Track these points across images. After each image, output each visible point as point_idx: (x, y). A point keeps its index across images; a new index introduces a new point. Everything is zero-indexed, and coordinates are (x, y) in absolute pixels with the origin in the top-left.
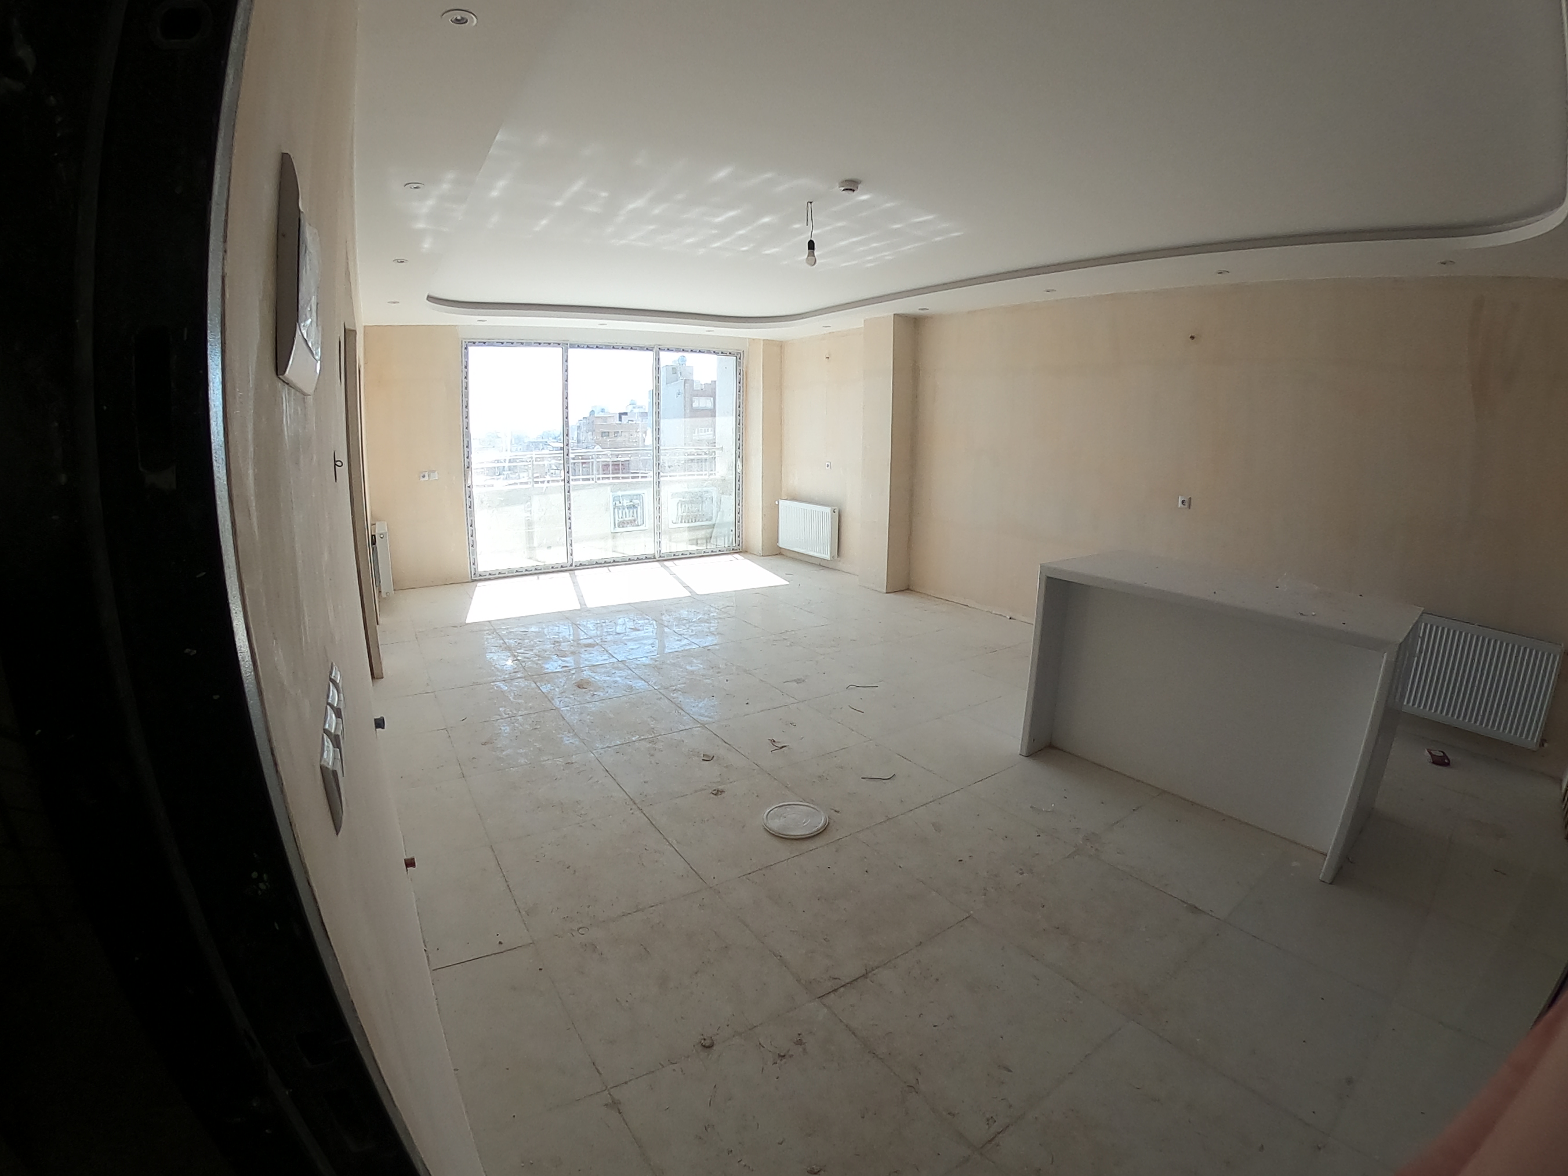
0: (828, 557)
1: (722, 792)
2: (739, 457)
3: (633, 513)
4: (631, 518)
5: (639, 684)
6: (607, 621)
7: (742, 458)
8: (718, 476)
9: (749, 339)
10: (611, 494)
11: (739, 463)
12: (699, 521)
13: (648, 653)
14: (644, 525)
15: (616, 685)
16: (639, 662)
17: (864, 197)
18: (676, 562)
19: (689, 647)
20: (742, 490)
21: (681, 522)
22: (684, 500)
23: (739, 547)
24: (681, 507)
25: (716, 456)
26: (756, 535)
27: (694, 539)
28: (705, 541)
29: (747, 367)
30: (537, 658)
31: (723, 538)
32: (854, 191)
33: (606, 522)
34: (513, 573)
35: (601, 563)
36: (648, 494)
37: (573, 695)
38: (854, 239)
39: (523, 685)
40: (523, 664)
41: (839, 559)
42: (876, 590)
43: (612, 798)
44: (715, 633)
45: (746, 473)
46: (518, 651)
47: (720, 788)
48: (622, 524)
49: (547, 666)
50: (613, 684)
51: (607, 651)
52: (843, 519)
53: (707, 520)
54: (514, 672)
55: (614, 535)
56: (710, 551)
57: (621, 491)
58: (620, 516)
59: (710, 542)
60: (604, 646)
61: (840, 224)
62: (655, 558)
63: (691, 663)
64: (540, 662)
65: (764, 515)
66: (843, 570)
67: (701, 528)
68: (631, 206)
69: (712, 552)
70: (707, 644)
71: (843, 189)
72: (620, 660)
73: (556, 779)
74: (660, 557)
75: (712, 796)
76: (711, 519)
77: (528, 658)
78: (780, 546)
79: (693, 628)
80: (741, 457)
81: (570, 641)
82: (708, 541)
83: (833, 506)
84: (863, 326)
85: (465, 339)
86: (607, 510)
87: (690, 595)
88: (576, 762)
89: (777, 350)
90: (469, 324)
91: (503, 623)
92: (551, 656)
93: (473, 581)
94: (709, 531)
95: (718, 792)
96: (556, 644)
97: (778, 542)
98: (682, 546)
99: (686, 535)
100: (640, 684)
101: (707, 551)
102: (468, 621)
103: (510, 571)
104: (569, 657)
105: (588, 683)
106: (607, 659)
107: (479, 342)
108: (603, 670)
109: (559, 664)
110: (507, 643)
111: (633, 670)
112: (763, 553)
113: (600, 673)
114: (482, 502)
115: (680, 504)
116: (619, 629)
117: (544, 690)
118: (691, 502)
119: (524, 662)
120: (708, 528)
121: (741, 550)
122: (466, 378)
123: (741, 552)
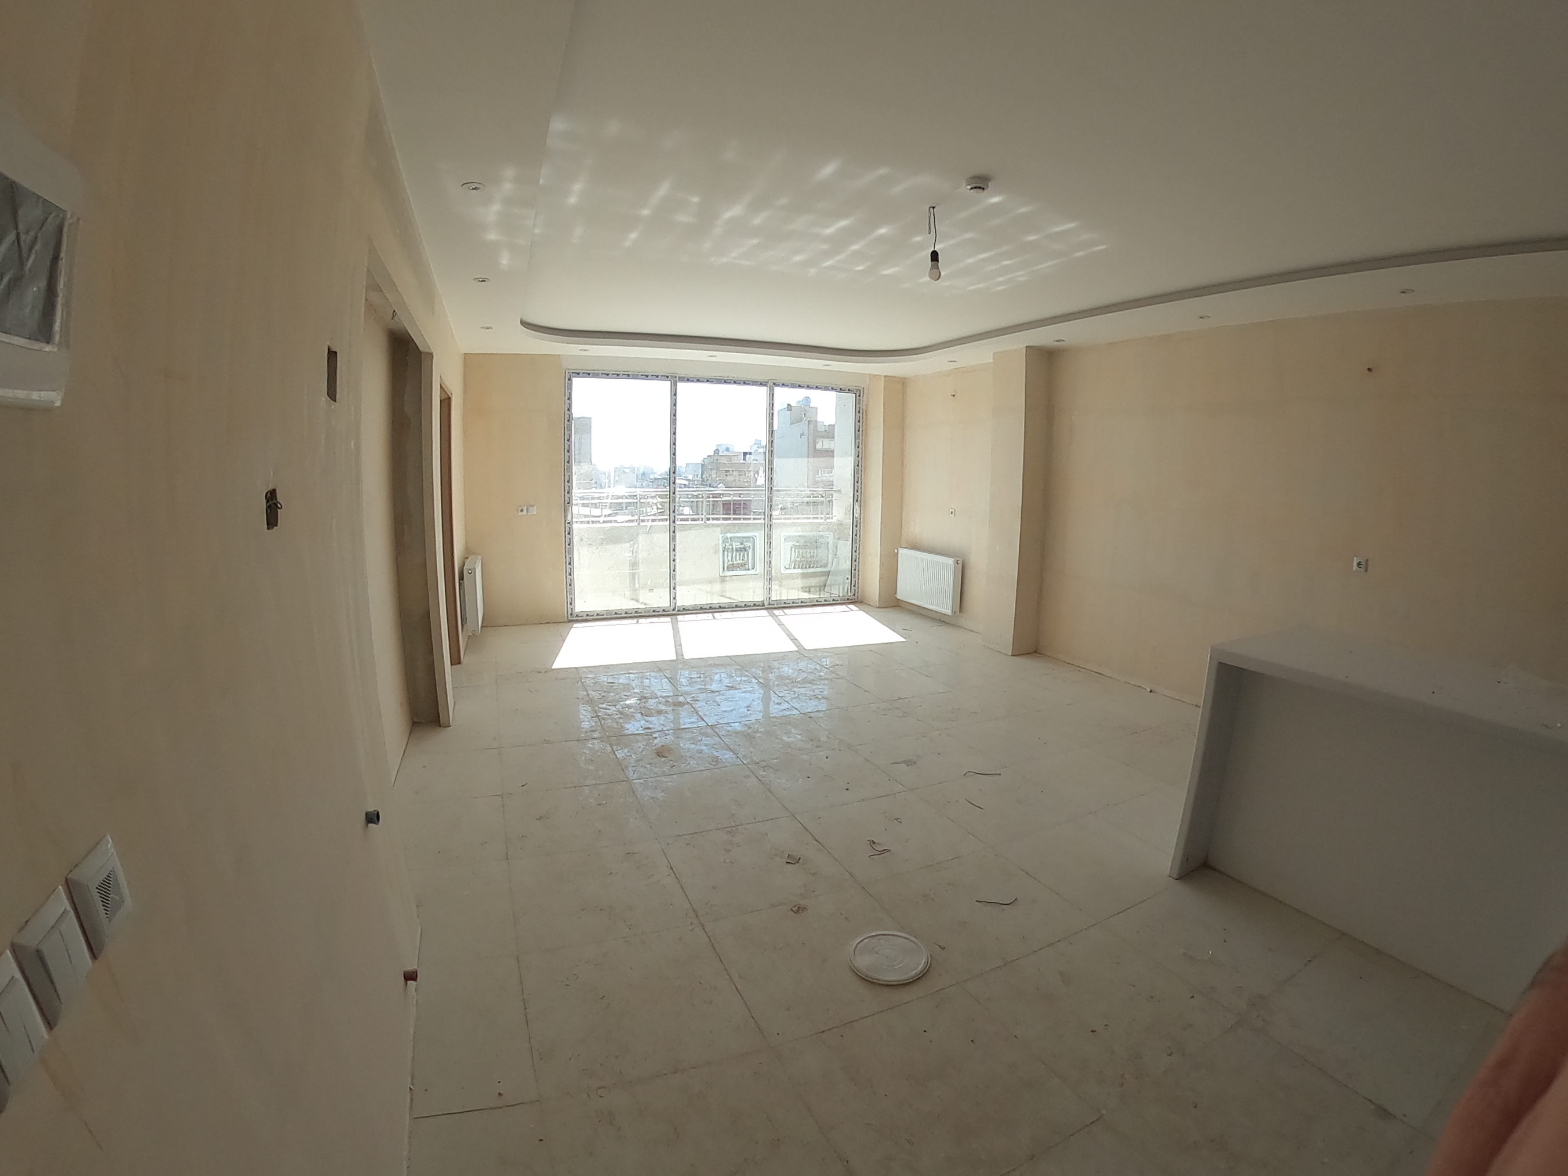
0: (949, 612)
1: (805, 909)
2: (857, 501)
3: (744, 556)
4: (741, 562)
5: (725, 756)
6: (702, 676)
7: (861, 501)
8: (834, 520)
9: (869, 374)
10: (721, 536)
11: (857, 507)
12: (813, 567)
13: (742, 717)
14: (755, 569)
15: (700, 755)
16: (730, 728)
17: (995, 200)
18: (787, 611)
19: (788, 713)
20: (860, 536)
21: (794, 568)
22: (798, 544)
23: (854, 597)
24: (795, 551)
25: (834, 498)
26: (872, 583)
27: (806, 587)
28: (818, 590)
29: (866, 405)
30: (619, 716)
31: (837, 586)
32: (983, 189)
33: (714, 565)
34: (612, 615)
35: (706, 609)
36: (760, 537)
37: (650, 764)
38: (985, 255)
39: (597, 748)
40: (603, 722)
41: (961, 614)
42: (1000, 652)
43: (671, 907)
44: (820, 697)
45: (864, 518)
46: (601, 706)
47: (803, 902)
48: (732, 567)
49: (627, 726)
50: (697, 755)
51: (697, 712)
52: (967, 572)
53: (821, 567)
54: (591, 731)
55: (723, 579)
56: (823, 600)
57: (730, 533)
58: (730, 558)
59: (824, 589)
60: (694, 705)
61: (968, 236)
62: (764, 605)
63: (788, 733)
64: (621, 721)
65: (882, 564)
66: (965, 627)
67: (814, 575)
68: (728, 215)
69: (825, 601)
70: (809, 710)
71: (969, 187)
72: (709, 724)
73: (611, 874)
74: (769, 604)
75: (791, 913)
76: (825, 566)
77: (609, 715)
78: (898, 597)
79: (796, 689)
80: (859, 500)
81: (658, 698)
82: (822, 589)
83: (957, 557)
84: (992, 361)
85: (569, 369)
86: (716, 552)
87: (796, 649)
88: (638, 853)
89: (899, 386)
90: (573, 354)
91: (590, 671)
92: (635, 715)
93: (569, 622)
94: (823, 578)
95: (799, 910)
96: (644, 700)
97: (896, 593)
98: (795, 594)
99: (799, 583)
100: (728, 756)
101: (820, 600)
102: (554, 667)
103: (608, 612)
104: (655, 717)
105: (669, 750)
106: (696, 722)
107: (583, 373)
108: (689, 735)
109: (642, 725)
110: (591, 696)
111: (722, 737)
112: (879, 604)
113: (685, 739)
114: (582, 540)
115: (793, 549)
116: (714, 687)
117: (618, 756)
118: (805, 547)
119: (604, 719)
120: (822, 576)
121: (856, 600)
122: (568, 410)
123: (856, 602)
